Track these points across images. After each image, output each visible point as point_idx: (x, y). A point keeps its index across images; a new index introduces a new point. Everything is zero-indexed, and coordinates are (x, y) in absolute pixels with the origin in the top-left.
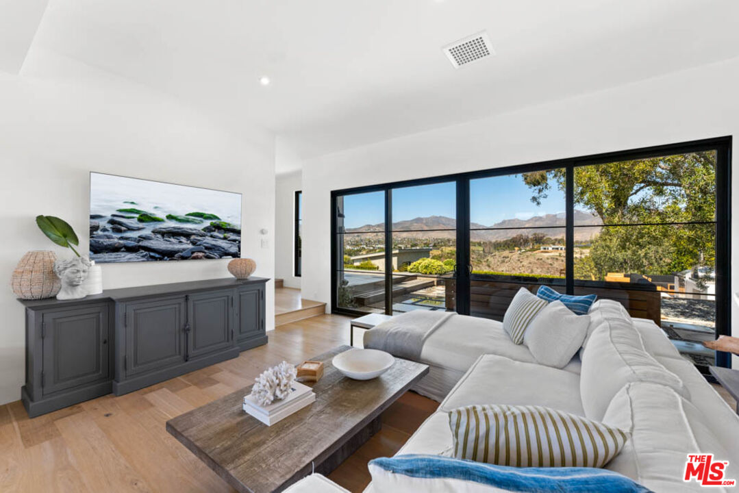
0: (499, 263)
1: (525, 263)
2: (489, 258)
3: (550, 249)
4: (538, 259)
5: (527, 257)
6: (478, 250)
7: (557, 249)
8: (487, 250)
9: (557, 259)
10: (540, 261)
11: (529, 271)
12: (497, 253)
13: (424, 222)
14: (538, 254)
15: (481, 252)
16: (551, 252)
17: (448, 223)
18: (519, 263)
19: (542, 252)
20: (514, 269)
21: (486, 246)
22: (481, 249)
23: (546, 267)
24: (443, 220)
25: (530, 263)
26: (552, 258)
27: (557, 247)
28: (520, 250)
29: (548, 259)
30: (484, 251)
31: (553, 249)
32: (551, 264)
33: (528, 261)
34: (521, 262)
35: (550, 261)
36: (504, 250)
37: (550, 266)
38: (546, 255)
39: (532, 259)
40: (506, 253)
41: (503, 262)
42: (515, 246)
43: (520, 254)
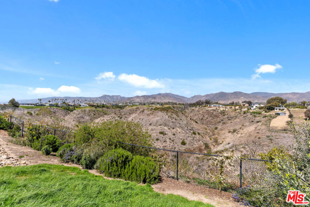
0: (190, 113)
1: (201, 112)
2: (186, 110)
3: (212, 106)
4: (207, 110)
5: (202, 109)
6: (182, 107)
7: (215, 106)
8: (185, 107)
9: (215, 110)
10: (208, 111)
11: (202, 116)
12: (189, 108)
13: (162, 95)
14: (207, 108)
15: (184, 108)
16: (212, 107)
17: (172, 96)
18: (198, 112)
19: (209, 107)
20: (196, 115)
21: (185, 105)
22: (183, 106)
23: (210, 114)
24: (170, 95)
25: (203, 112)
26: (213, 110)
27: (215, 105)
28: (199, 106)
29: (211, 110)
30: (184, 107)
31: (213, 106)
32: (212, 113)
33: (202, 111)
34: (199, 112)
35: (212, 112)
36: (193, 107)
37: (212, 114)
38: (210, 109)
39: (204, 110)
40: (194, 108)
41: (192, 112)
42: (198, 105)
43: (199, 108)
